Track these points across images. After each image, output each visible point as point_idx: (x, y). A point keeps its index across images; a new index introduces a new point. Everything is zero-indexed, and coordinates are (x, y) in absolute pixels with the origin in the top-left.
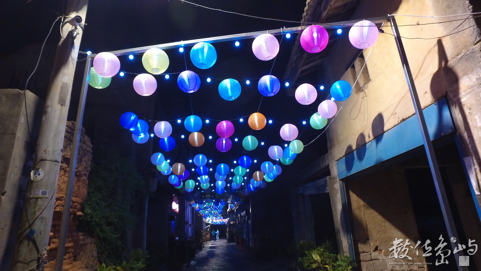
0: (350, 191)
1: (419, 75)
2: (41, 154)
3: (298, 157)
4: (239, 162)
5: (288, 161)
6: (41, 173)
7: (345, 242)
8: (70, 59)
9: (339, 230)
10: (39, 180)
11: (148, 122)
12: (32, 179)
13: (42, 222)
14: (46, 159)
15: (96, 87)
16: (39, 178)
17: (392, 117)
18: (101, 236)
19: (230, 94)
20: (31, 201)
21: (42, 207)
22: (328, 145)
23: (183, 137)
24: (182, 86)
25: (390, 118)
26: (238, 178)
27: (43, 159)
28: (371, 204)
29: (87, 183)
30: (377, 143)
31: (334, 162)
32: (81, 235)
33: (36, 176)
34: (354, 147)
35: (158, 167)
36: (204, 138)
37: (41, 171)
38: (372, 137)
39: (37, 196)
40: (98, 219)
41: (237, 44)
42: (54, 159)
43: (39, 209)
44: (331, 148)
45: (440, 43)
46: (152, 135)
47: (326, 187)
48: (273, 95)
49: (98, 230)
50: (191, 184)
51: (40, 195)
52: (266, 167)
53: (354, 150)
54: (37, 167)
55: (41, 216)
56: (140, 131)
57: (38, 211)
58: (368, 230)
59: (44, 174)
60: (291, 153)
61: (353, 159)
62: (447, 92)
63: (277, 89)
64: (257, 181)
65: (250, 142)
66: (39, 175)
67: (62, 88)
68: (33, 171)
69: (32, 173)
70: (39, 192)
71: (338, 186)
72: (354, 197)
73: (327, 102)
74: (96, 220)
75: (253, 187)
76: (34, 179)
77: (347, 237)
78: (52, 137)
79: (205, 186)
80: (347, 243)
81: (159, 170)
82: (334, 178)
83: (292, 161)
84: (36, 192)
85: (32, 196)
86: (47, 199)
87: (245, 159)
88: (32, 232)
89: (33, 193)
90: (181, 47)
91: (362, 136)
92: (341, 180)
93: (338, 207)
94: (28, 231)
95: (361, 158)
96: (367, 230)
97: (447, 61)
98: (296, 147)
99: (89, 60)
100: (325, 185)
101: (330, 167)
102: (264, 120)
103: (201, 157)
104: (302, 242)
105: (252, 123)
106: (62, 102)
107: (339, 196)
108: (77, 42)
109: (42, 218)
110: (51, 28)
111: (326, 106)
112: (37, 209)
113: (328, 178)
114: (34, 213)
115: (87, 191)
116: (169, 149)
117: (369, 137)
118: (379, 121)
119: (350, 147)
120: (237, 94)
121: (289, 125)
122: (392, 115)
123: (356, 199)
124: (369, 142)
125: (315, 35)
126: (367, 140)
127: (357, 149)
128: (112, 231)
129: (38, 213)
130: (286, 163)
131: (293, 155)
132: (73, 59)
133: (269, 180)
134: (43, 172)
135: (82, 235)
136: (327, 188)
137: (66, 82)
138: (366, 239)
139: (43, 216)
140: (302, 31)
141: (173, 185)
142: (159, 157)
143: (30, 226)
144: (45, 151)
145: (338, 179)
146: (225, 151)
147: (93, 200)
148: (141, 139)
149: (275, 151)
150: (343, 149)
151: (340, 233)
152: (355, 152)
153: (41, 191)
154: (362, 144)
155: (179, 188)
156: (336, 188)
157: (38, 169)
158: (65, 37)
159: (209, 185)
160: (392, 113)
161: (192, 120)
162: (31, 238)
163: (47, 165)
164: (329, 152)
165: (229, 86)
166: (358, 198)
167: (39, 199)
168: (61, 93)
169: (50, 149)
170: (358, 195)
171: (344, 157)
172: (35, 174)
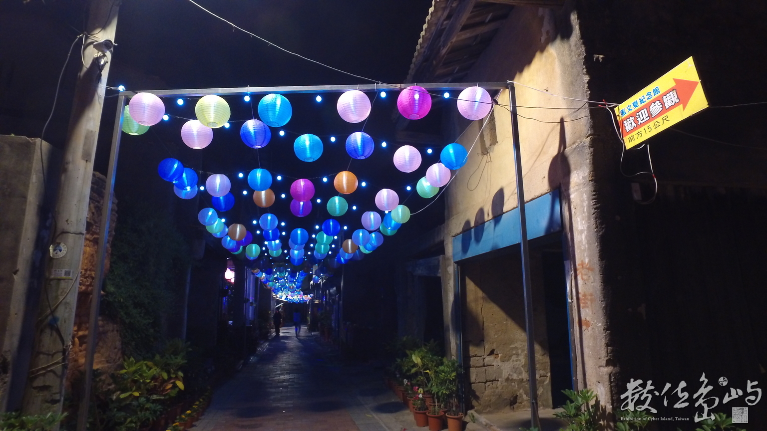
0: (466, 277)
1: (541, 154)
2: (62, 225)
3: (403, 228)
4: (323, 227)
5: (389, 231)
6: (63, 249)
7: (453, 342)
8: (96, 97)
9: (448, 327)
10: (60, 257)
11: (198, 174)
12: (51, 255)
13: (66, 308)
14: (68, 231)
15: (130, 134)
16: (61, 255)
17: (512, 197)
18: (127, 321)
19: (308, 154)
20: (51, 283)
21: (65, 290)
22: (446, 214)
23: (245, 193)
24: (246, 140)
25: (510, 197)
26: (323, 246)
27: (64, 231)
28: (493, 295)
29: (110, 252)
30: (495, 225)
31: (450, 238)
32: (100, 320)
33: (56, 252)
34: (472, 224)
35: (208, 228)
36: (274, 197)
37: (62, 246)
38: (491, 217)
39: (59, 277)
40: (123, 299)
41: (319, 99)
42: (79, 231)
43: (62, 293)
44: (449, 218)
45: (562, 122)
46: (202, 188)
47: (438, 269)
48: (363, 158)
49: (122, 313)
50: (254, 250)
51: (63, 276)
52: (359, 236)
53: (472, 228)
54: (58, 241)
55: (64, 301)
56: (186, 184)
57: (61, 295)
58: (485, 329)
59: (66, 249)
60: (393, 222)
61: (470, 238)
62: (560, 184)
63: (370, 150)
64: (348, 253)
65: (337, 204)
66: (61, 251)
67: (86, 138)
68: (51, 246)
69: (51, 248)
70: (61, 272)
71: (451, 269)
72: (471, 286)
73: (438, 165)
74: (121, 300)
75: (344, 260)
76: (53, 255)
77: (456, 336)
78: (75, 203)
79: (275, 253)
80: (455, 344)
81: (210, 231)
82: (449, 259)
83: (395, 232)
84: (57, 272)
85: (52, 277)
86: (70, 281)
87: (331, 223)
88: (55, 320)
89: (53, 273)
90: (247, 95)
91: (481, 211)
92: (455, 262)
93: (450, 298)
94: (50, 318)
95: (478, 240)
96: (483, 329)
97: (565, 148)
98: (400, 214)
99: (122, 99)
100: (437, 267)
101: (445, 243)
102: (355, 183)
103: (269, 218)
104: (405, 339)
105: (339, 185)
106: (86, 157)
107: (451, 283)
108: (105, 73)
109: (67, 303)
110: (68, 53)
111: (436, 170)
112: (59, 292)
113: (441, 257)
114: (57, 297)
115: (109, 263)
116: (225, 209)
117: (488, 215)
118: (499, 197)
119: (468, 223)
120: (318, 155)
121: (387, 191)
122: (512, 194)
123: (474, 289)
124: (488, 221)
125: (417, 97)
126: (486, 218)
127: (476, 226)
128: (142, 315)
129: (61, 298)
130: (387, 233)
131: (397, 224)
132: (99, 97)
133: (367, 252)
134: (65, 248)
135: (102, 320)
136: (440, 271)
137: (91, 129)
138: (480, 341)
139: (67, 301)
140: (402, 90)
141: (229, 250)
142: (210, 213)
143: (53, 312)
144: (67, 221)
145: (452, 262)
146: (302, 216)
147: (116, 273)
148: (187, 194)
149: (371, 218)
150: (461, 223)
151: (449, 330)
152: (473, 230)
153: (64, 271)
154: (480, 222)
155: (236, 253)
156: (450, 273)
157: (60, 243)
158: (88, 66)
159: (281, 251)
160: (513, 192)
161: (258, 174)
162: (54, 327)
163: (71, 238)
164: (446, 223)
165: (307, 143)
166: (476, 287)
167: (62, 281)
168: (85, 144)
169: (73, 219)
170: (477, 284)
171: (461, 233)
172: (54, 250)
